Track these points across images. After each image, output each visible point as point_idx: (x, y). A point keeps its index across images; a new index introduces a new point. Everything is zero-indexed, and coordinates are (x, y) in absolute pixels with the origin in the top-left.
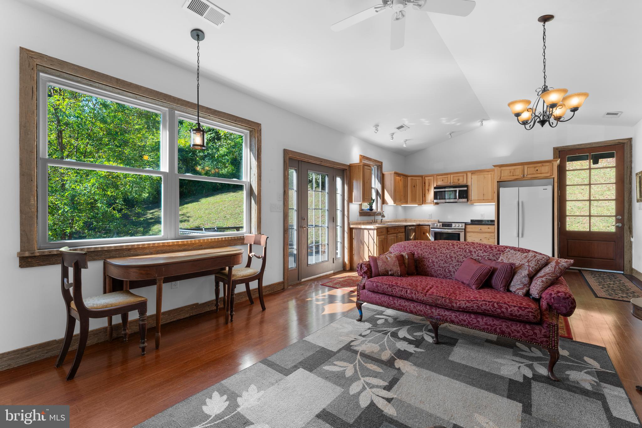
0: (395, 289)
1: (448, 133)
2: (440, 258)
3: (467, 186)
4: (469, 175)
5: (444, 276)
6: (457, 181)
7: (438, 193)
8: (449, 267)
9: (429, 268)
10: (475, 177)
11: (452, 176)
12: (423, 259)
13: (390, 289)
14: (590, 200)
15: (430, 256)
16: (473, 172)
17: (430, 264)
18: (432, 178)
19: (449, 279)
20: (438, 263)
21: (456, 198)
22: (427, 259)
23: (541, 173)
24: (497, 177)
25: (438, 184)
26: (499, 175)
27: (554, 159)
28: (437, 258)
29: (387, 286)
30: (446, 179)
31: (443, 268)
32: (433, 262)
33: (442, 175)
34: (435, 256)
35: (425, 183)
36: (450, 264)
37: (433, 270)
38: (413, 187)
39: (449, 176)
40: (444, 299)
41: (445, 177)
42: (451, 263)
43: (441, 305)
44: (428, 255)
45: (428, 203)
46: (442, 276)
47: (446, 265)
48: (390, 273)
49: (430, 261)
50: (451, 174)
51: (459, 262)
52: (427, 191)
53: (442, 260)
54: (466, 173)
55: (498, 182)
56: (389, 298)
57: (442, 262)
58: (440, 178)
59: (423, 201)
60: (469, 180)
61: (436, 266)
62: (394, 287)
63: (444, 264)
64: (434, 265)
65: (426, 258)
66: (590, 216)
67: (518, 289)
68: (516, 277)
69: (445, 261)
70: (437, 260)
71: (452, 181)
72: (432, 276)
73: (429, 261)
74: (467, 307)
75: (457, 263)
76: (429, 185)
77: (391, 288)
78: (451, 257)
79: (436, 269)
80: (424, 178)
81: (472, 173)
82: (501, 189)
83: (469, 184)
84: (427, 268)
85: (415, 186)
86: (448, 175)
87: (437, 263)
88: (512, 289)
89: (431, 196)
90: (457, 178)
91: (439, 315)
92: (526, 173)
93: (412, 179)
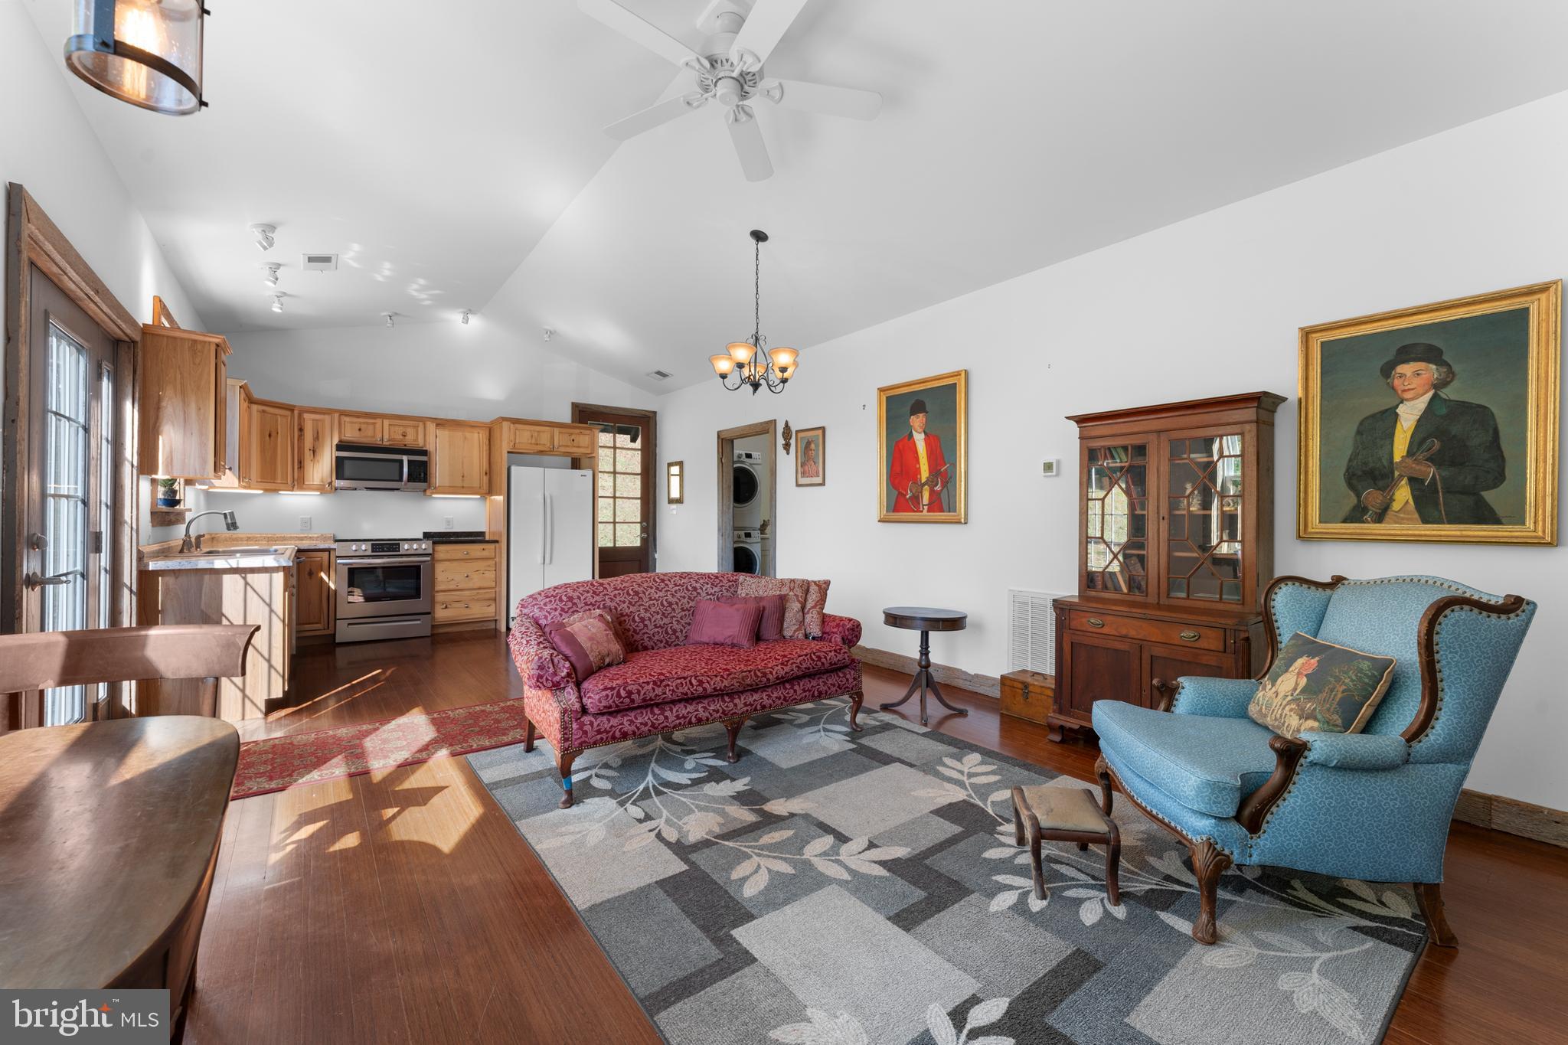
0: (668, 685)
1: (385, 314)
2: (653, 609)
3: (425, 453)
4: (431, 427)
5: (667, 642)
6: (401, 437)
7: (346, 462)
8: (672, 623)
9: (638, 634)
10: (444, 434)
11: (386, 422)
12: (623, 619)
13: (658, 691)
14: (614, 497)
15: (632, 609)
16: (441, 423)
17: (637, 626)
18: (327, 418)
19: (675, 646)
20: (653, 620)
21: (401, 480)
22: (629, 616)
23: (579, 447)
24: (508, 443)
25: (343, 438)
26: (512, 438)
27: (573, 422)
28: (646, 609)
29: (651, 685)
30: (371, 427)
31: (662, 628)
32: (642, 620)
33: (358, 417)
34: (642, 607)
35: (301, 430)
36: (672, 617)
37: (646, 635)
38: (268, 438)
39: (379, 421)
40: (752, 673)
41: (367, 423)
42: (673, 614)
43: (751, 686)
44: (629, 608)
45: (311, 488)
46: (662, 645)
47: (666, 621)
48: (607, 661)
49: (637, 618)
50: (384, 416)
51: (684, 611)
52: (308, 454)
53: (658, 613)
54: (423, 420)
55: (508, 452)
56: (653, 713)
57: (659, 616)
58: (352, 423)
59: (298, 482)
60: (431, 439)
61: (650, 628)
62: (664, 683)
63: (662, 619)
64: (646, 626)
65: (627, 615)
66: (614, 523)
67: (795, 631)
68: (787, 614)
69: (663, 614)
70: (648, 615)
71: (386, 437)
72: (646, 648)
73: (634, 620)
74: (786, 673)
75: (683, 613)
76: (317, 438)
77: (659, 686)
78: (670, 604)
79: (652, 632)
80: (300, 415)
81: (437, 425)
82: (514, 469)
83: (430, 447)
84: (633, 636)
85: (273, 434)
86: (375, 418)
87: (650, 619)
88: (787, 633)
89: (322, 467)
90: (400, 430)
91: (746, 705)
92: (556, 443)
93: (263, 411)
